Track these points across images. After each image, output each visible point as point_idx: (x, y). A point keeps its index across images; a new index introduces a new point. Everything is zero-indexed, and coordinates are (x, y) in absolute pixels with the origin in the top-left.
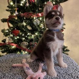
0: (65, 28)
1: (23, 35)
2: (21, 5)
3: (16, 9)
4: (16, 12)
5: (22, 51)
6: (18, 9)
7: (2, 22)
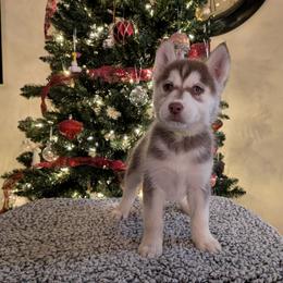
0: (227, 117)
1: (91, 138)
2: (89, 42)
3: (74, 54)
4: (75, 63)
5: (88, 192)
6: (80, 55)
7: (23, 95)
